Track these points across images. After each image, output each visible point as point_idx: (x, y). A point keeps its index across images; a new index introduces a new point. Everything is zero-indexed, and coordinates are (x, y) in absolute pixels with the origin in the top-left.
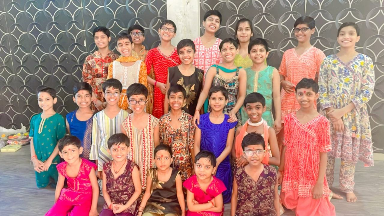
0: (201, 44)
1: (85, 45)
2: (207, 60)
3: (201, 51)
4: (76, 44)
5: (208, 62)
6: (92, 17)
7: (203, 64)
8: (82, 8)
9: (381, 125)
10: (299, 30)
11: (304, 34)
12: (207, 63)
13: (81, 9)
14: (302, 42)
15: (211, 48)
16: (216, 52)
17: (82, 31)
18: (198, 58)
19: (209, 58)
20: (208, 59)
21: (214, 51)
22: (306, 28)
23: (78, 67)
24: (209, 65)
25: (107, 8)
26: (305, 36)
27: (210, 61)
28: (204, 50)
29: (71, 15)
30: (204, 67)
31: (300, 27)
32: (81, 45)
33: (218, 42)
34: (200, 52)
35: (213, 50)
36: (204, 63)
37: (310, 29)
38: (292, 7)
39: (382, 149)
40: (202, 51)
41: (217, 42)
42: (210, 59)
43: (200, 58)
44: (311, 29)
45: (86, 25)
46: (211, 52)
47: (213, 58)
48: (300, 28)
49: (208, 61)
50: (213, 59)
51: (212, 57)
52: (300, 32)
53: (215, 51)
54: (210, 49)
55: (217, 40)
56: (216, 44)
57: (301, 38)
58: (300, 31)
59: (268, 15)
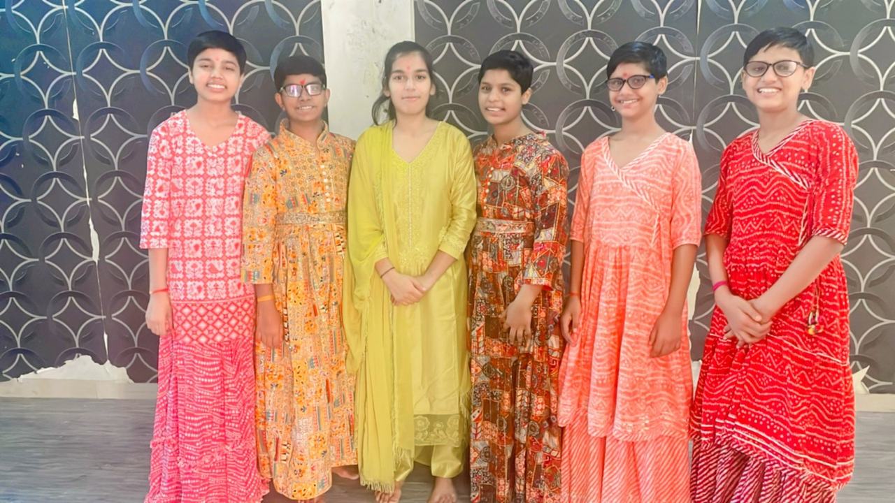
0: (189, 132)
1: (76, 116)
2: (213, 181)
3: (191, 155)
4: (47, 112)
5: (217, 189)
6: (97, 33)
7: (199, 193)
8: (65, 7)
9: (887, 322)
10: (622, 82)
11: (638, 95)
12: (213, 190)
13: (62, 10)
14: (632, 119)
15: (222, 146)
16: (239, 157)
17: (66, 74)
18: (185, 177)
19: (219, 176)
20: (214, 177)
21: (232, 156)
22: (645, 77)
23: (54, 179)
24: (219, 197)
25: (142, 9)
26: (640, 99)
27: (221, 185)
28: (200, 151)
29: (31, 30)
30: (204, 203)
31: (625, 75)
32: (62, 117)
33: (243, 128)
34: (188, 159)
35: (231, 151)
36: (204, 190)
37: (653, 81)
38: (662, 16)
39: (891, 383)
40: (195, 154)
41: (240, 125)
42: (222, 180)
43: (191, 176)
44: (657, 80)
45: (79, 59)
46: (222, 159)
47: (231, 176)
48: (626, 78)
49: (215, 186)
50: (229, 180)
51: (229, 172)
52: (626, 89)
53: (237, 154)
54: (219, 149)
55: (239, 122)
56: (239, 135)
57: (628, 107)
58: (626, 84)
59: (602, 36)
